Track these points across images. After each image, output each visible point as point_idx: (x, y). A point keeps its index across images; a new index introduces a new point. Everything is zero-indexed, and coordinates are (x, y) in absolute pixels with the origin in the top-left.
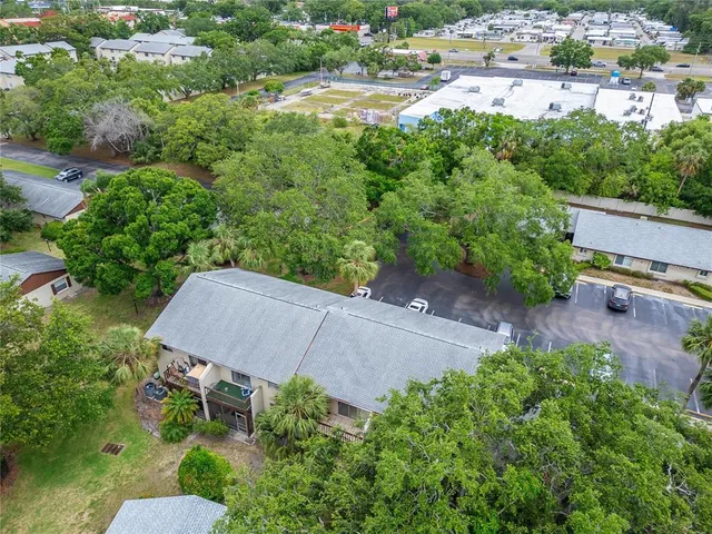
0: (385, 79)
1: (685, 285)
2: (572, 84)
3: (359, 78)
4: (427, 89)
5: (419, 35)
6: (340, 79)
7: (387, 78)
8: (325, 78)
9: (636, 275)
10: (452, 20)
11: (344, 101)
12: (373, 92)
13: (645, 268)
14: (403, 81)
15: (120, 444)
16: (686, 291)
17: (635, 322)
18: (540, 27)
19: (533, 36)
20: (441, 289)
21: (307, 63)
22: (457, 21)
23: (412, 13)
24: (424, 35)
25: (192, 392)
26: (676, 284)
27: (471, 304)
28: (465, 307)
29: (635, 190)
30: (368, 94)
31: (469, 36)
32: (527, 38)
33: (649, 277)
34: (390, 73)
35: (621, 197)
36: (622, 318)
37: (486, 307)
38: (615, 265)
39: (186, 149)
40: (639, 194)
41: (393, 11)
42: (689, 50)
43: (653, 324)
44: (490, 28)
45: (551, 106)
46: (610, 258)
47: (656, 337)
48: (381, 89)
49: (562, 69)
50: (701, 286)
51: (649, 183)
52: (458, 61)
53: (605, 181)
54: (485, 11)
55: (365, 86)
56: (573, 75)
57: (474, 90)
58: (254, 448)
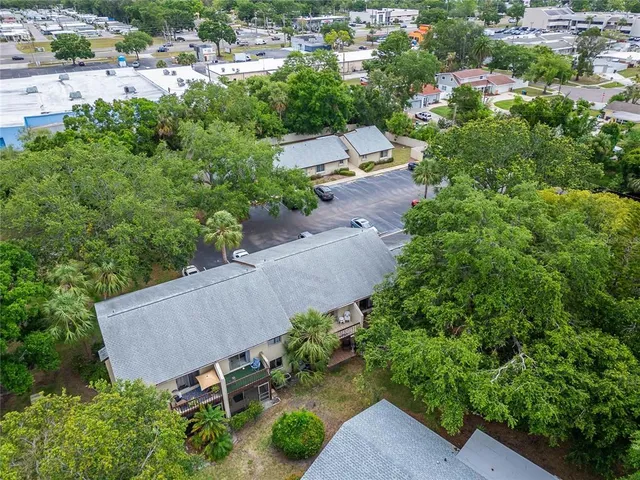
16: (340, 176)
17: (342, 202)
25: (210, 403)
37: (271, 234)
43: (349, 198)
45: (127, 89)
47: (358, 203)
49: (70, 62)
50: (343, 169)
56: (82, 65)
57: (32, 91)
58: (285, 401)
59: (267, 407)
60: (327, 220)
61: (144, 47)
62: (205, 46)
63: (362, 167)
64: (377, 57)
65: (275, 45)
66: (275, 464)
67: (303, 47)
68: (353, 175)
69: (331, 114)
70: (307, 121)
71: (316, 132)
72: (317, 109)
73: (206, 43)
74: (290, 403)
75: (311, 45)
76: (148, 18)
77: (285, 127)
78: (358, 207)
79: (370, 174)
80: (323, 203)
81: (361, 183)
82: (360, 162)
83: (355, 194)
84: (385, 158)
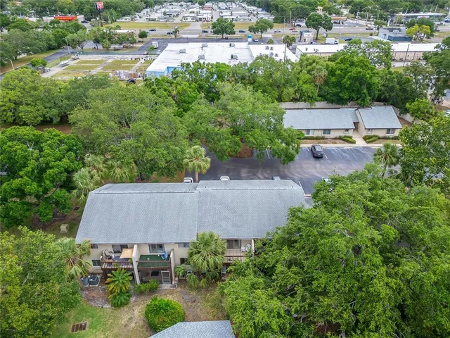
0: (115, 50)
1: (340, 138)
2: (235, 43)
3: (96, 51)
4: (147, 54)
5: (120, 20)
6: (84, 53)
7: (116, 50)
8: (72, 53)
9: (317, 138)
10: (138, 10)
11: (96, 67)
12: (113, 60)
13: (320, 134)
14: (128, 51)
15: (83, 323)
16: (342, 141)
17: (329, 161)
18: (194, 12)
19: (193, 18)
20: (229, 169)
21: (54, 44)
22: (141, 10)
23: (112, 6)
24: (123, 20)
25: (125, 269)
26: (336, 139)
27: (249, 172)
28: (248, 175)
29: (298, 95)
30: (110, 61)
31: (154, 20)
32: (190, 19)
33: (323, 138)
34: (117, 46)
35: (291, 101)
36: (322, 161)
37: (258, 171)
38: (306, 135)
39: (10, 114)
40: (301, 97)
41: (100, 5)
42: (276, 21)
43: (336, 160)
44: (165, 14)
45: (232, 57)
46: (304, 132)
47: (341, 166)
48: (117, 57)
49: (220, 36)
50: (347, 137)
51: (304, 91)
52: (156, 36)
53: (284, 93)
54: (156, 4)
55: (105, 56)
56: (227, 38)
57: (182, 52)
58: (179, 289)
59: (166, 288)
60: (306, 173)
61: (266, 30)
62: (308, 31)
63: (365, 138)
64: (439, 50)
65: (366, 34)
66: (142, 327)
67: (387, 37)
68: (354, 142)
69: (359, 92)
70: (336, 94)
71: (343, 104)
72: (347, 86)
73: (310, 29)
74: (181, 292)
75: (393, 36)
76: (283, 10)
77: (319, 96)
78: (340, 169)
79: (369, 145)
80: (312, 159)
81: (356, 150)
82: (365, 133)
83: (344, 158)
84: (391, 135)
